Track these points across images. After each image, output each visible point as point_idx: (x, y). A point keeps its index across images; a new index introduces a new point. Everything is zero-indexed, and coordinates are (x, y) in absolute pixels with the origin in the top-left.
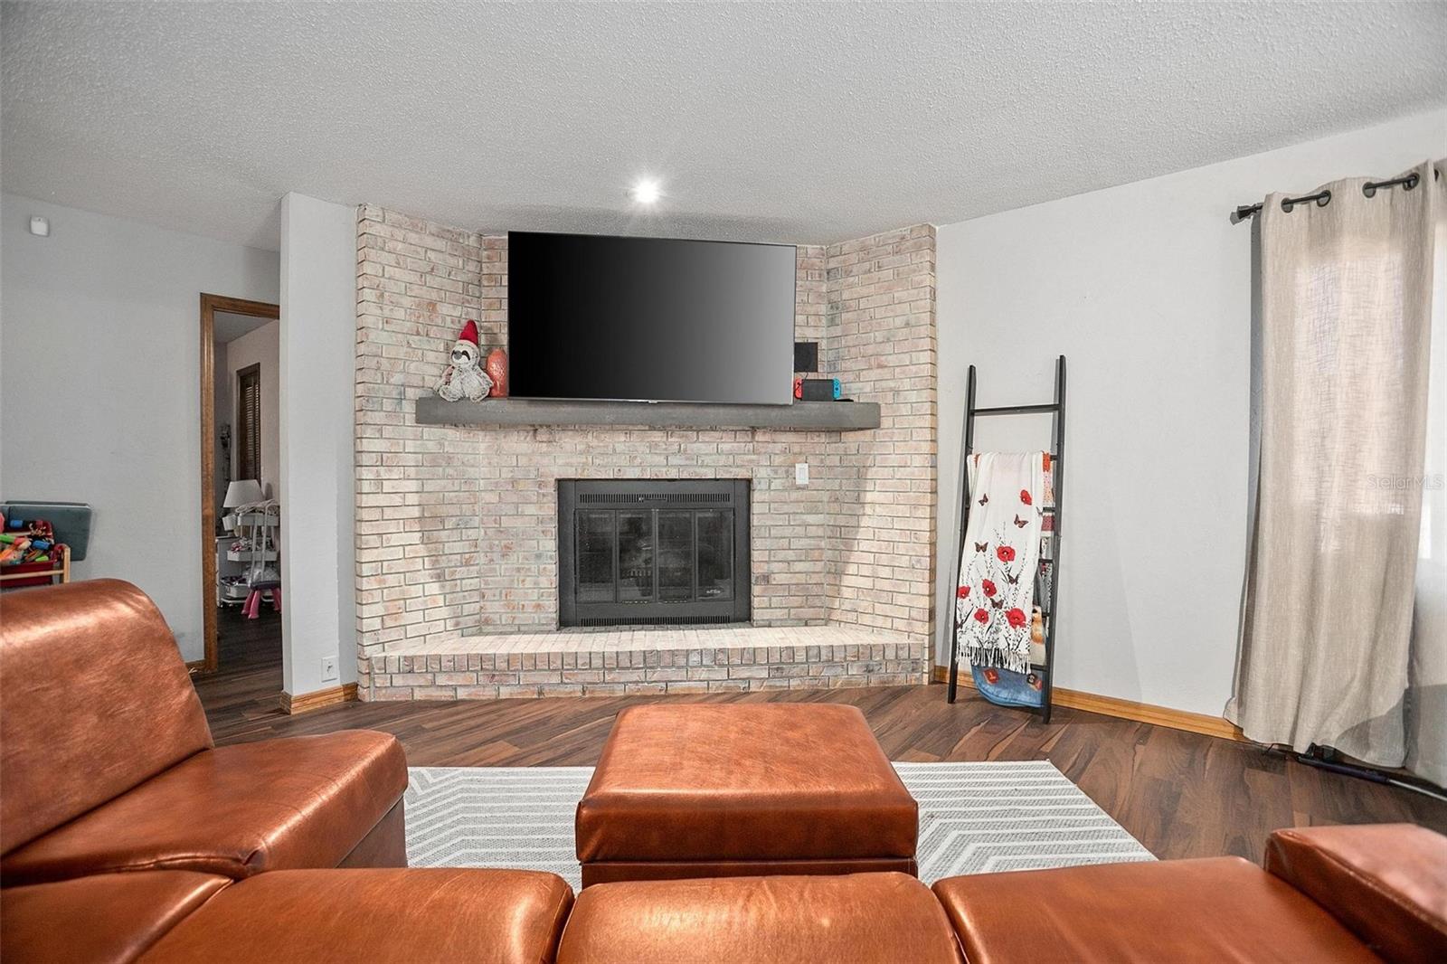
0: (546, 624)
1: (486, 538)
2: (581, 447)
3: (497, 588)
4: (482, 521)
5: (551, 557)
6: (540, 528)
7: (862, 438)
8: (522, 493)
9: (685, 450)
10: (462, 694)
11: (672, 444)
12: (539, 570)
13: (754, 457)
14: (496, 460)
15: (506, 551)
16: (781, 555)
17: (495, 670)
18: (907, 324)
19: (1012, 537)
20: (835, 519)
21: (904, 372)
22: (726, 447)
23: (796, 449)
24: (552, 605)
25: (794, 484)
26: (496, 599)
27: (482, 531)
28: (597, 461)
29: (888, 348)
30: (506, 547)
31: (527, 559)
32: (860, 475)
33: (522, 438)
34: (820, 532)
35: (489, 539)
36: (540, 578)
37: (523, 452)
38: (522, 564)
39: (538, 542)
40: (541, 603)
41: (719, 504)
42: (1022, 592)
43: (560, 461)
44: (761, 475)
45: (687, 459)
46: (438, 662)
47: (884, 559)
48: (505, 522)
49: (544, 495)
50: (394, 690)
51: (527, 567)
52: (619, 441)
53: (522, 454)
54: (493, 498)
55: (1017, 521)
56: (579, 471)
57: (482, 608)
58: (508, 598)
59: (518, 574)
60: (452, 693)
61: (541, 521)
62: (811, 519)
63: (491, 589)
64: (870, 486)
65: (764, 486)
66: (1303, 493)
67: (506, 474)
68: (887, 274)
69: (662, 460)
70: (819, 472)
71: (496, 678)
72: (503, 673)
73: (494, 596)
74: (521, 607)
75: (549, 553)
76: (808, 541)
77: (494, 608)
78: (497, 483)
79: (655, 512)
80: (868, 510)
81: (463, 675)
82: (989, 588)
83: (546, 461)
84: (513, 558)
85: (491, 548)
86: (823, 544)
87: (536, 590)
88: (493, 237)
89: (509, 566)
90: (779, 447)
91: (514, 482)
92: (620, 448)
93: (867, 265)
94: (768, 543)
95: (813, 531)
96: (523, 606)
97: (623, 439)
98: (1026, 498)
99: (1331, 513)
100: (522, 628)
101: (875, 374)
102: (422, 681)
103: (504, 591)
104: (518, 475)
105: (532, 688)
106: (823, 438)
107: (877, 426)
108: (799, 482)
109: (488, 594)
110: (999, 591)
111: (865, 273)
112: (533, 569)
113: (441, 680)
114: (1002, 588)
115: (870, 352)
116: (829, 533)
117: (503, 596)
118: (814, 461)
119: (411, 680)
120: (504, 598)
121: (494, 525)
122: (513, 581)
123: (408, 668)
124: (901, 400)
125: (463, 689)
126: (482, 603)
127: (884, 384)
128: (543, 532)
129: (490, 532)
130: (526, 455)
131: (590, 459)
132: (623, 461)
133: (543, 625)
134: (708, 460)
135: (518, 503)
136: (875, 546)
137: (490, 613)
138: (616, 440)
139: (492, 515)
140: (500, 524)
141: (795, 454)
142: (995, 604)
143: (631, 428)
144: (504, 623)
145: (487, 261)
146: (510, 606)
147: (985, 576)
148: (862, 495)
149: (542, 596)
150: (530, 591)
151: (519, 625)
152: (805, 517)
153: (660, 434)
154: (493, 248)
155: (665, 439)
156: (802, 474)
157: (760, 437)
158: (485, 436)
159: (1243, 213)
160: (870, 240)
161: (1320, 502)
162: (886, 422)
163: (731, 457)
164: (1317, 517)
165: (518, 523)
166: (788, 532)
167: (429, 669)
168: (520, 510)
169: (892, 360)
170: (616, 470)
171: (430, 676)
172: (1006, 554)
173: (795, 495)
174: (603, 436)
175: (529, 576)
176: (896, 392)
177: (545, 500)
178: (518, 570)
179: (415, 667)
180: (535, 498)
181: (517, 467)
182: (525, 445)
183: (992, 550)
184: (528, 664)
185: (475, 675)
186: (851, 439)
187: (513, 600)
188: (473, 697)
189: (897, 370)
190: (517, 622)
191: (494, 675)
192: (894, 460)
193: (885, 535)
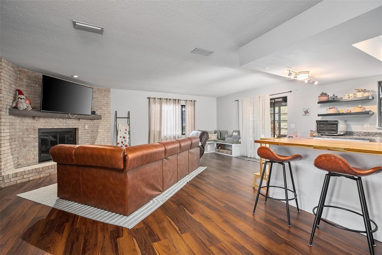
0: (36, 163)
1: (19, 143)
2: (44, 121)
3: (22, 156)
4: (18, 140)
5: (37, 147)
6: (34, 140)
7: (98, 121)
8: (29, 132)
9: (67, 122)
10: (31, 179)
11: (64, 121)
12: (34, 150)
13: (79, 124)
14: (22, 124)
15: (25, 147)
16: (83, 142)
17: (39, 171)
18: (107, 103)
19: (125, 135)
20: (92, 135)
21: (106, 111)
22: (74, 122)
23: (85, 122)
24: (37, 158)
25: (85, 129)
26: (22, 158)
27: (18, 142)
28: (48, 125)
29: (103, 106)
30: (25, 145)
31: (31, 148)
32: (98, 127)
33: (29, 119)
34: (89, 137)
35: (19, 144)
36: (34, 152)
37: (30, 122)
38: (29, 149)
39: (34, 143)
40: (35, 158)
41: (71, 133)
42: (127, 142)
43: (39, 125)
44: (80, 127)
45: (67, 124)
46: (24, 172)
47: (102, 141)
48: (25, 139)
49: (35, 132)
50: (11, 183)
51: (31, 149)
52: (53, 120)
53: (29, 123)
54: (21, 134)
55: (125, 133)
56: (44, 127)
57: (18, 161)
58: (25, 158)
59: (28, 152)
60: (28, 179)
61: (34, 138)
62: (88, 135)
63: (20, 156)
64: (99, 129)
65: (80, 129)
66: (153, 128)
67: (25, 127)
68: (103, 94)
69: (62, 124)
70: (89, 127)
71: (40, 173)
72: (41, 171)
73: (21, 158)
74: (29, 159)
75: (37, 146)
76: (87, 139)
77: (22, 161)
78: (22, 130)
79: (58, 135)
80: (99, 133)
81: (31, 174)
82: (122, 142)
83: (36, 124)
84: (27, 148)
85: (20, 146)
86: (90, 139)
87: (33, 155)
88: (21, 69)
89: (25, 150)
90: (83, 122)
91: (27, 129)
92: (53, 122)
93: (99, 92)
94: (81, 140)
95: (88, 137)
96: (30, 159)
97: (54, 120)
98: (126, 130)
99: (156, 130)
100: (29, 165)
101: (100, 110)
102: (20, 178)
103: (24, 156)
104: (28, 127)
105: (48, 173)
106: (90, 121)
107: (101, 119)
108: (86, 128)
109: (19, 158)
110: (124, 143)
111: (99, 93)
112: (32, 150)
113: (25, 177)
114: (124, 142)
115: (99, 107)
116: (91, 137)
117: (24, 157)
118: (88, 125)
119: (16, 179)
120: (24, 158)
121: (21, 140)
122: (27, 153)
123: (16, 176)
124: (105, 115)
125: (31, 177)
126: (18, 160)
127: (102, 112)
128: (35, 141)
129: (20, 142)
130: (30, 123)
131: (47, 124)
132: (54, 124)
133: (35, 163)
134: (71, 125)
135: (28, 135)
136: (101, 139)
137: (20, 162)
138: (52, 120)
139: (21, 138)
140: (23, 140)
141: (85, 123)
142: (123, 145)
143: (56, 118)
144: (24, 164)
145: (19, 74)
146: (26, 160)
147: (122, 141)
148: (98, 130)
149: (35, 156)
150: (32, 155)
151: (28, 164)
152: (87, 135)
153: (62, 119)
154: (21, 71)
155: (62, 120)
156: (87, 127)
157: (81, 120)
158: (18, 118)
159: (148, 98)
160: (100, 88)
161: (155, 129)
162: (103, 119)
163: (75, 124)
164: (155, 131)
165: (28, 139)
166: (84, 138)
167: (22, 175)
168: (29, 136)
169: (104, 109)
170: (52, 126)
171: (22, 176)
172: (124, 138)
173: (85, 131)
174: (49, 119)
175: (31, 152)
176: (104, 114)
177: (36, 133)
178: (28, 151)
179: (18, 175)
180: (33, 133)
181: (28, 126)
182: (30, 121)
183: (122, 137)
184: (47, 168)
185: (34, 173)
186: (95, 121)
187: (27, 158)
188: (34, 179)
189: (105, 110)
190: (28, 163)
191: (39, 173)
192: (104, 125)
193: (102, 137)
